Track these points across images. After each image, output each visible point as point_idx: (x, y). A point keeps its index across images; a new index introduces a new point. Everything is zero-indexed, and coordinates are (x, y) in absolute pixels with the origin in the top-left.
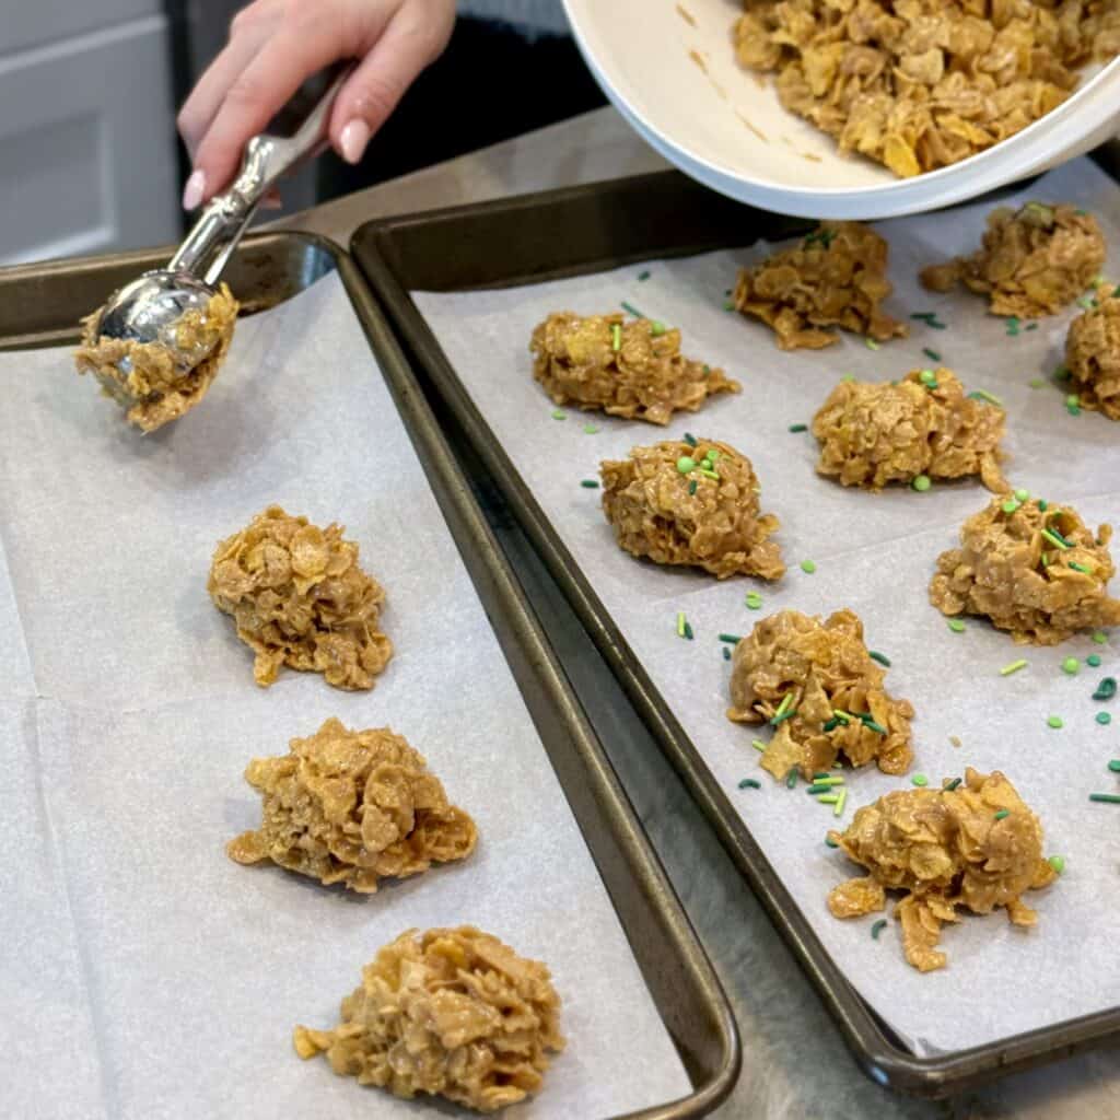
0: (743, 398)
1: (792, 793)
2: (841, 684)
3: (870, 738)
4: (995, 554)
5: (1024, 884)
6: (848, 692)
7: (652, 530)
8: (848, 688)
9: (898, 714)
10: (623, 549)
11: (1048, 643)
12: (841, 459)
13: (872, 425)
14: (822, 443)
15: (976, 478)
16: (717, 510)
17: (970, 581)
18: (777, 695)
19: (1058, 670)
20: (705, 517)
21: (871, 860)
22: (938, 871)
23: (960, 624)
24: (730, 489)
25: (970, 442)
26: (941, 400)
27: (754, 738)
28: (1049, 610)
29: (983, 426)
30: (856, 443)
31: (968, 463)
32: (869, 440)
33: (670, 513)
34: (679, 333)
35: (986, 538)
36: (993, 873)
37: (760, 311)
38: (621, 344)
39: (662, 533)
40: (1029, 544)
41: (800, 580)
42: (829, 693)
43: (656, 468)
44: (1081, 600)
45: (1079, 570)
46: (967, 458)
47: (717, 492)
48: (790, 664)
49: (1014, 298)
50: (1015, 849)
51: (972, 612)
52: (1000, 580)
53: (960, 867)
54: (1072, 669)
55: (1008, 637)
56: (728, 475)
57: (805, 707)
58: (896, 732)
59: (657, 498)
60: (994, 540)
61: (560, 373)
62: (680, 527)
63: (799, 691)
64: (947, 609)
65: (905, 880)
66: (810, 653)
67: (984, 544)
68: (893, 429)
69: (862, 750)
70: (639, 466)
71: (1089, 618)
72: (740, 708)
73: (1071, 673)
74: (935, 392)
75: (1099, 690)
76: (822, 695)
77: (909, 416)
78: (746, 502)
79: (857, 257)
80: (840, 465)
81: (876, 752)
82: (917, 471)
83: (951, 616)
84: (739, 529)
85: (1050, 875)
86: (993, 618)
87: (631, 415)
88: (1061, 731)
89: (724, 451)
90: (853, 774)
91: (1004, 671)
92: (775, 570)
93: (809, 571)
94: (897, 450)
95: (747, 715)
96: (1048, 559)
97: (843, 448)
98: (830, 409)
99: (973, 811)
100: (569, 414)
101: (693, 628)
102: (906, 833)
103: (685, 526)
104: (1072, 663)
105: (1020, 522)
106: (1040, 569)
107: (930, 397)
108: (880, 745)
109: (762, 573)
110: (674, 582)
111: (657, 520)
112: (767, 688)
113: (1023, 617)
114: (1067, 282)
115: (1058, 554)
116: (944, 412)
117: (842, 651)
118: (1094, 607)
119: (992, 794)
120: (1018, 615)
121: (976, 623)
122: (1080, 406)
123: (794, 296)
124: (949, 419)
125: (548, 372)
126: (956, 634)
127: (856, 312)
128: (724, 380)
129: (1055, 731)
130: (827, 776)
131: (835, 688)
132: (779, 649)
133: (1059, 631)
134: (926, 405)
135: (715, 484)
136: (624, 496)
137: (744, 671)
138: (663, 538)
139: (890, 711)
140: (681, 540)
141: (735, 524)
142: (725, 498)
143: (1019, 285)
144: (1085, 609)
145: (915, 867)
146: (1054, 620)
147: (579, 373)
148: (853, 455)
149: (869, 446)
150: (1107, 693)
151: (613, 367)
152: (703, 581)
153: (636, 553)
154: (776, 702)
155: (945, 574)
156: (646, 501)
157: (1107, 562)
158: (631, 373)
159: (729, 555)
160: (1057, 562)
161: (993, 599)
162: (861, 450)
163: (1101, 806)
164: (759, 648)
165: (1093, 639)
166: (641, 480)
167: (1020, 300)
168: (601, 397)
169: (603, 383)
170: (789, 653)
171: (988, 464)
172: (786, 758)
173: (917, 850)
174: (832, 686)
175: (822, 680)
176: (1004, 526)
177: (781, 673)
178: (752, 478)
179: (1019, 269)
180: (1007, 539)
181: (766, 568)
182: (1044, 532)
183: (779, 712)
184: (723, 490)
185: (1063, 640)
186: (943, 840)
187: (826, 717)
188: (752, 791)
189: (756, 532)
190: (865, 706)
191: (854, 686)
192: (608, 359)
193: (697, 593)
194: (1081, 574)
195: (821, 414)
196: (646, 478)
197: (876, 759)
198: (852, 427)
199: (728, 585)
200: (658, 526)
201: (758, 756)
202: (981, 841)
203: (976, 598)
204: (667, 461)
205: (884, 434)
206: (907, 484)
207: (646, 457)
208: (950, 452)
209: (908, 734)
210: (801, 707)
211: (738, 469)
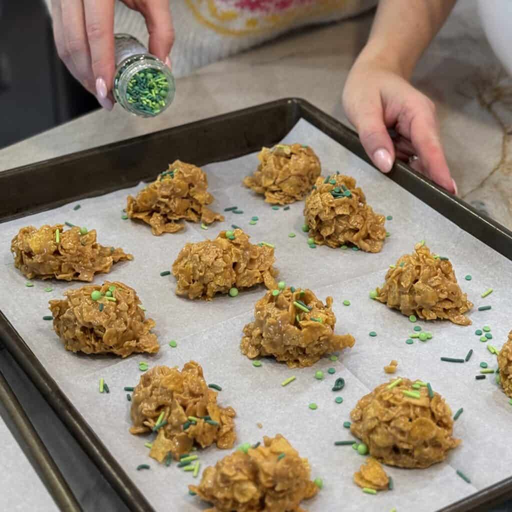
0: (135, 262)
1: (169, 469)
2: (190, 401)
3: (211, 430)
4: (270, 319)
5: (300, 496)
6: (196, 406)
7: (82, 335)
8: (195, 403)
9: (226, 415)
10: (68, 350)
11: (307, 366)
12: (188, 284)
13: (202, 263)
14: (177, 277)
15: (262, 285)
16: (117, 319)
17: (260, 337)
18: (156, 414)
19: (313, 379)
20: (110, 323)
21: (213, 497)
22: (250, 495)
23: (259, 362)
24: (123, 305)
25: (256, 266)
26: (237, 245)
27: (145, 442)
28: (303, 346)
29: (262, 257)
30: (194, 274)
31: (257, 277)
32: (201, 271)
33: (90, 323)
34: (96, 232)
35: (265, 312)
36: (282, 491)
37: (141, 216)
38: (60, 239)
39: (87, 336)
40: (288, 311)
41: (169, 352)
42: (185, 408)
43: (80, 299)
44: (319, 338)
45: (316, 321)
46: (256, 275)
47: (116, 308)
48: (161, 394)
49: (276, 194)
50: (291, 475)
51: (264, 354)
52: (275, 333)
53: (262, 492)
54: (320, 377)
55: (284, 365)
56: (121, 298)
57: (171, 418)
58: (225, 424)
59: (82, 317)
60: (270, 312)
61: (27, 261)
62: (97, 331)
63: (168, 409)
64: (250, 355)
65: (233, 506)
66: (171, 386)
67: (265, 315)
68: (212, 264)
69: (207, 437)
70: (70, 300)
71: (326, 347)
72: (136, 425)
73: (319, 379)
74: (233, 241)
75: (335, 386)
76: (180, 409)
77: (221, 255)
78: (133, 312)
79: (190, 181)
80: (187, 288)
81: (215, 437)
82: (230, 286)
83: (253, 359)
84: (131, 328)
85: (315, 489)
86: (275, 356)
87: (71, 279)
88: (316, 410)
89: (119, 286)
90: (203, 452)
91: (283, 384)
92: (153, 347)
93: (173, 346)
94: (216, 275)
95: (141, 429)
96: (300, 318)
97: (188, 278)
98: (181, 260)
99: (266, 457)
100: (35, 283)
101: (109, 386)
102: (229, 477)
103: (100, 330)
104: (319, 373)
105: (281, 300)
106: (296, 324)
107: (231, 244)
108: (217, 433)
109: (147, 350)
110: (98, 363)
111: (84, 329)
112: (150, 411)
113: (291, 353)
114: (302, 182)
115: (304, 315)
116: (239, 251)
117: (189, 382)
118: (327, 341)
119: (276, 447)
120: (288, 351)
121: (267, 360)
122: (315, 243)
123: (158, 206)
124: (243, 254)
125: (22, 262)
126: (257, 368)
127: (193, 210)
128: (123, 254)
129: (314, 411)
130: (188, 456)
131: (188, 404)
132: (154, 387)
133: (312, 358)
134: (230, 249)
135: (114, 304)
136: (64, 318)
137: (136, 404)
138: (88, 339)
139: (221, 414)
140: (98, 338)
141: (128, 324)
142: (121, 311)
143: (279, 187)
144: (323, 343)
145: (237, 496)
146: (307, 351)
147: (37, 259)
148: (194, 281)
149: (201, 274)
150: (339, 387)
151: (57, 253)
152: (114, 361)
153: (75, 351)
154: (155, 418)
155: (248, 337)
156: (76, 319)
157: (331, 315)
158: (68, 255)
159: (127, 343)
160: (304, 319)
161: (273, 344)
162: (197, 277)
163: (341, 448)
164: (143, 389)
165: (330, 360)
166: (72, 308)
167: (279, 194)
168: (53, 271)
169: (52, 262)
170: (160, 388)
171: (267, 276)
172: (163, 449)
173: (237, 486)
174: (186, 403)
175: (180, 401)
176: (274, 303)
177: (157, 400)
178: (136, 299)
179: (276, 178)
180: (276, 310)
181: (149, 347)
182: (295, 303)
183: (158, 423)
184: (119, 307)
185: (314, 363)
186: (251, 477)
187: (183, 421)
188: (145, 471)
189: (142, 329)
190: (206, 413)
191: (198, 401)
192: (53, 248)
193: (111, 367)
194: (317, 322)
195: (176, 264)
196: (75, 306)
197: (215, 441)
198: (191, 266)
199: (128, 360)
200: (85, 332)
201: (148, 450)
202: (271, 473)
203: (264, 346)
204: (86, 295)
205: (209, 267)
206: (226, 294)
207: (73, 294)
208: (246, 273)
209: (232, 425)
210: (170, 418)
211: (127, 294)
